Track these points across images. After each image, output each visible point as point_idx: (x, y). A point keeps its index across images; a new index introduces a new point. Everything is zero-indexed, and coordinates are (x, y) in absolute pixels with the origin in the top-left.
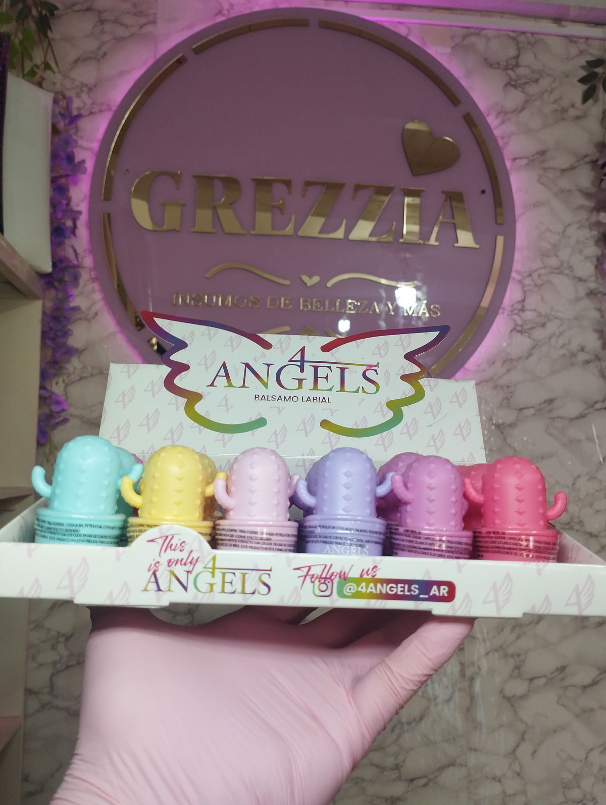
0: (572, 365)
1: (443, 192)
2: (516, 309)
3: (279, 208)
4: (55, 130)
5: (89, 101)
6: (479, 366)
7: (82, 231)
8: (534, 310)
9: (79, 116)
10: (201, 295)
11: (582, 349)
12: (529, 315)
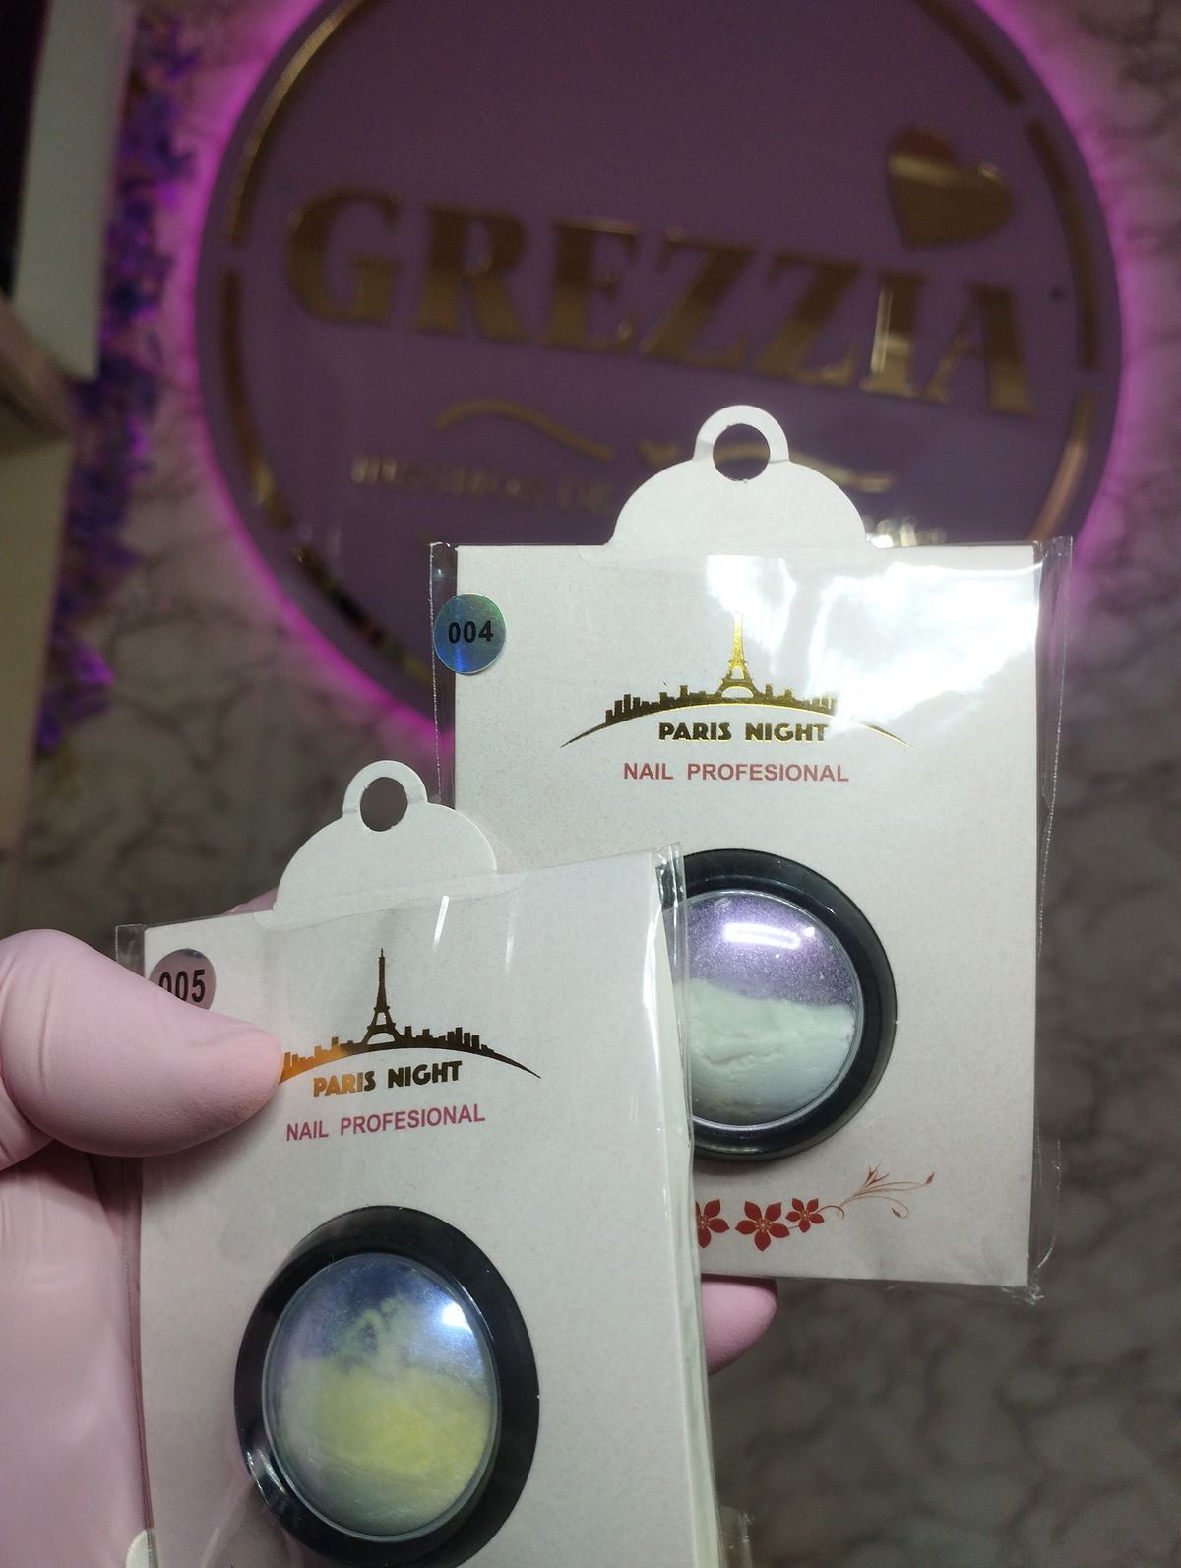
1: (970, 286)
2: (1105, 558)
4: (135, 83)
5: (219, 36)
7: (176, 303)
9: (194, 61)
12: (1135, 575)
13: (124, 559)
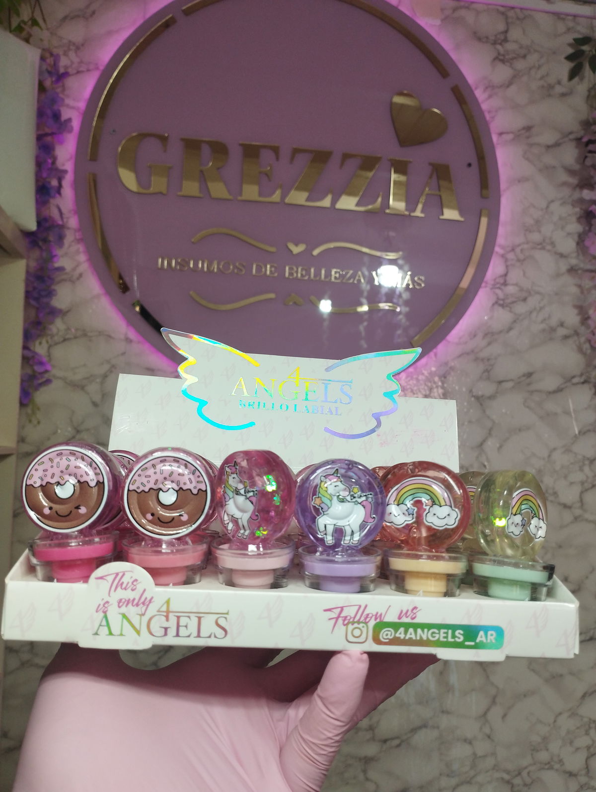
0: (551, 339)
1: (430, 164)
2: (498, 283)
3: (267, 175)
4: (42, 88)
5: (76, 60)
6: (460, 338)
7: (68, 191)
8: (516, 285)
9: (66, 75)
10: (187, 260)
11: (562, 324)
12: (510, 289)
13: (54, 312)
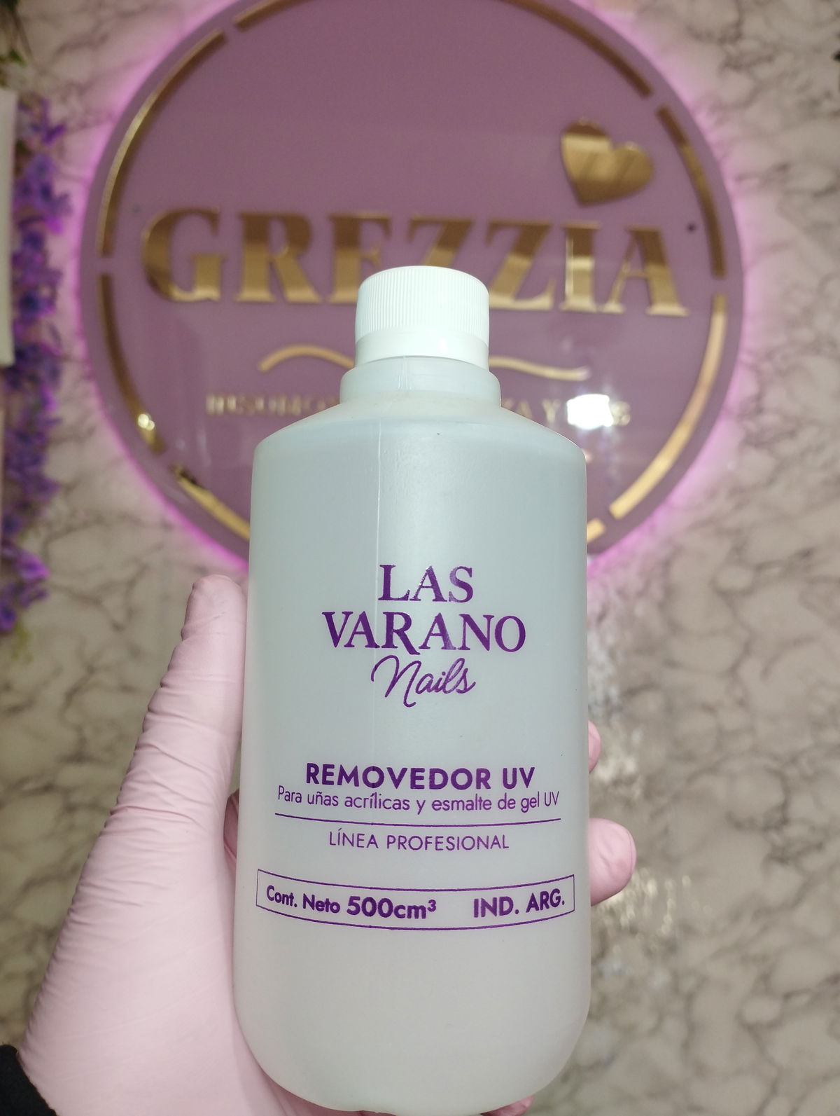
1: (629, 231)
3: (371, 262)
4: (21, 150)
5: (79, 108)
6: (691, 499)
7: (67, 302)
8: (779, 411)
9: (61, 130)
10: (253, 398)
12: (769, 419)
13: (46, 487)
